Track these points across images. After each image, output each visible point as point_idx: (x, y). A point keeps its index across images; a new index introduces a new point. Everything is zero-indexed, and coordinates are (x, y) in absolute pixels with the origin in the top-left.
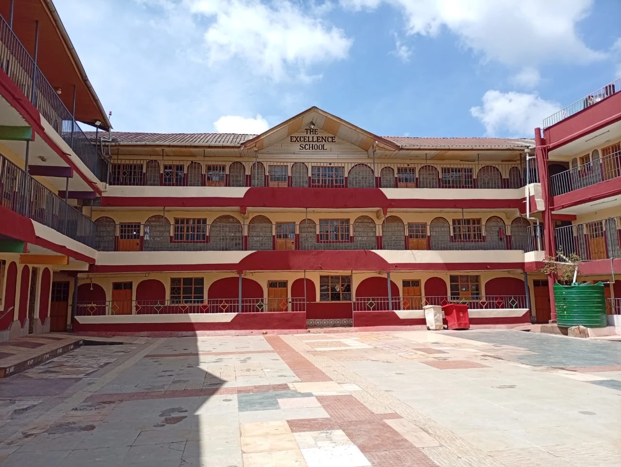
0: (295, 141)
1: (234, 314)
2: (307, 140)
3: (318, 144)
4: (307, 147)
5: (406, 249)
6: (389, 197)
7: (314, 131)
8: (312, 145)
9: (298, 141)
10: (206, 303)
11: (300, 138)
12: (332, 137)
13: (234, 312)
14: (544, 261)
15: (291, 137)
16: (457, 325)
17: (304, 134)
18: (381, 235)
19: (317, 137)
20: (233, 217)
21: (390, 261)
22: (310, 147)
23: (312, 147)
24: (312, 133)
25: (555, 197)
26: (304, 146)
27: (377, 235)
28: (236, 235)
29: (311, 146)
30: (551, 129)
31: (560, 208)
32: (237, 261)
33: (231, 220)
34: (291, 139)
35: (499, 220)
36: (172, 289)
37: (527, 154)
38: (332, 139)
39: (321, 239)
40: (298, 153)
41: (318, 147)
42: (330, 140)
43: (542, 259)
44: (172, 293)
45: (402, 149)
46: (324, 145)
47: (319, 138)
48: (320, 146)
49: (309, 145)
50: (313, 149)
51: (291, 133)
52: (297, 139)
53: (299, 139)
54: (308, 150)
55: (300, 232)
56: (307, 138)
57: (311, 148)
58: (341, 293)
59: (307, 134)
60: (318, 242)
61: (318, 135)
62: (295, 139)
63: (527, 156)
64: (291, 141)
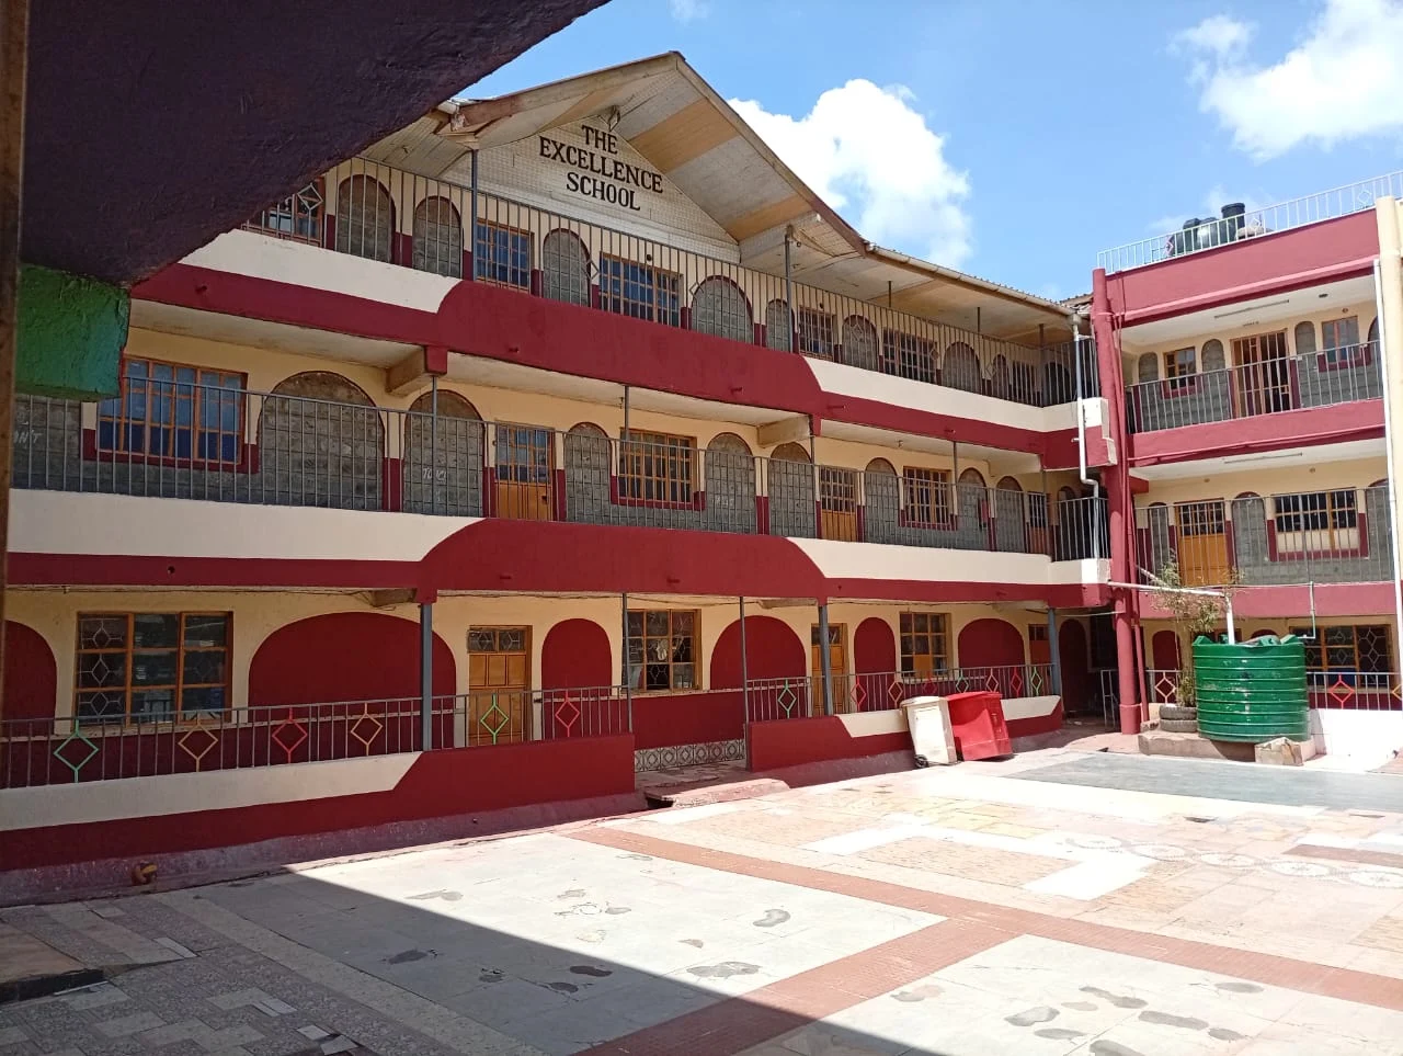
0: (554, 158)
1: (406, 761)
2: (588, 163)
3: (619, 185)
4: (588, 187)
5: (860, 540)
6: (825, 386)
7: (606, 141)
8: (603, 184)
9: (563, 161)
10: (240, 719)
11: (569, 148)
12: (654, 175)
13: (406, 749)
14: (1110, 583)
15: (542, 139)
16: (995, 748)
17: (580, 143)
18: (765, 495)
19: (616, 163)
20: (346, 383)
21: (829, 572)
22: (595, 189)
23: (602, 191)
24: (600, 144)
25: (1136, 435)
26: (579, 182)
27: (759, 493)
28: (360, 452)
29: (599, 186)
30: (1126, 278)
31: (1149, 462)
32: (417, 555)
33: (342, 392)
34: (543, 147)
35: (978, 478)
36: (85, 663)
37: (1076, 328)
38: (654, 183)
39: (623, 494)
40: (561, 197)
41: (617, 197)
42: (649, 181)
43: (1107, 579)
44: (83, 680)
45: (875, 255)
46: (632, 193)
47: (619, 167)
48: (623, 192)
49: (595, 181)
50: (603, 198)
51: (544, 129)
52: (558, 152)
53: (563, 152)
54: (590, 198)
55: (568, 464)
56: (588, 158)
57: (598, 194)
58: (672, 664)
59: (588, 143)
60: (613, 500)
61: (618, 158)
62: (553, 151)
63: (1076, 332)
64: (542, 154)
